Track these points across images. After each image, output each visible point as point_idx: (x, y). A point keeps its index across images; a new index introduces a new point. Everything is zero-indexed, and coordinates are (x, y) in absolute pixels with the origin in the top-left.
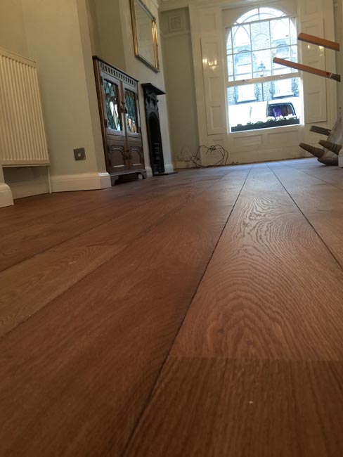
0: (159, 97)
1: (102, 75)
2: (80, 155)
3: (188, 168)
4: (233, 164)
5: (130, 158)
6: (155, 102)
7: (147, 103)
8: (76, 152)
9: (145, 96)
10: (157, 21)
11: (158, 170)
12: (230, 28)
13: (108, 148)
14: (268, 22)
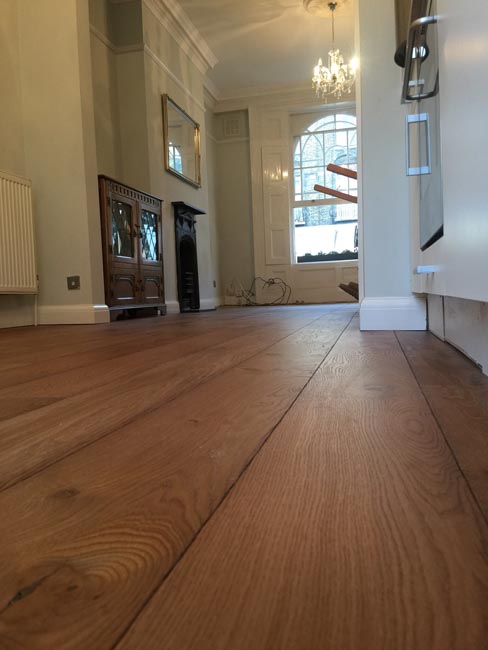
0: (197, 217)
1: (110, 195)
2: (74, 283)
3: (239, 305)
4: (297, 303)
5: (143, 289)
6: (191, 223)
7: (179, 224)
8: (70, 280)
9: (177, 217)
10: (202, 127)
11: (189, 305)
12: (299, 137)
13: (112, 278)
14: (345, 132)
